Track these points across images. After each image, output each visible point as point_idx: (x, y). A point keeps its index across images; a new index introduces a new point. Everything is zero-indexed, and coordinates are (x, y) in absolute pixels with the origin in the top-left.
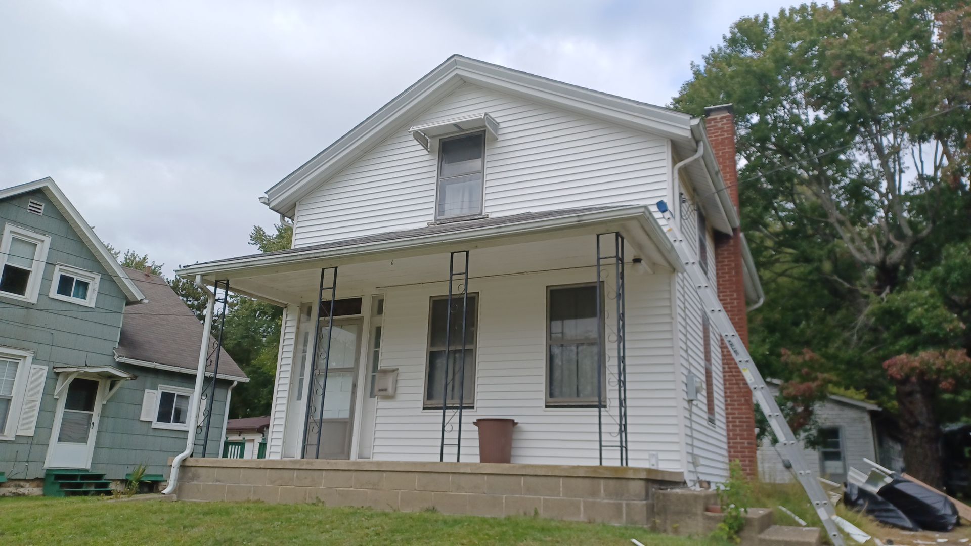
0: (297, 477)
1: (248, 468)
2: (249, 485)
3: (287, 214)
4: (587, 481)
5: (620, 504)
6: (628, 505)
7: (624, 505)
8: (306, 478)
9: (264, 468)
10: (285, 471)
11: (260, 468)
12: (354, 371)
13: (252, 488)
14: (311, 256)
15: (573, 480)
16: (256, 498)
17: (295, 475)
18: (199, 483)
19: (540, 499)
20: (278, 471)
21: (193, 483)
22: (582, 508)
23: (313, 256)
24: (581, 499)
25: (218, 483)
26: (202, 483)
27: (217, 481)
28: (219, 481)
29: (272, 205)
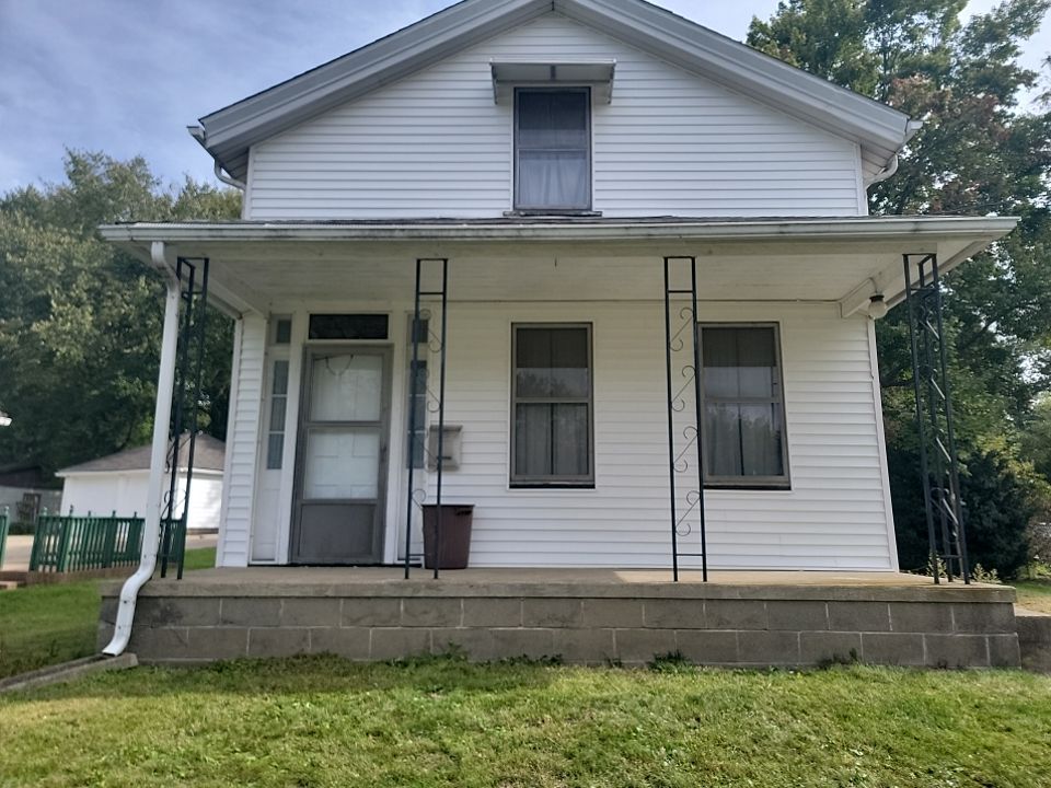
0: (406, 610)
1: (298, 598)
2: (302, 627)
3: (227, 165)
4: (929, 608)
5: (983, 639)
6: (992, 640)
7: (987, 640)
8: (425, 613)
9: (334, 598)
10: (379, 601)
11: (327, 597)
12: (380, 426)
13: (310, 634)
14: (424, 233)
15: (908, 607)
16: (319, 650)
17: (402, 608)
18: (183, 628)
19: (858, 635)
20: (365, 602)
21: (166, 628)
22: (925, 648)
23: (428, 234)
24: (923, 634)
25: (226, 627)
26: (188, 628)
27: (225, 622)
28: (231, 623)
29: (210, 143)
